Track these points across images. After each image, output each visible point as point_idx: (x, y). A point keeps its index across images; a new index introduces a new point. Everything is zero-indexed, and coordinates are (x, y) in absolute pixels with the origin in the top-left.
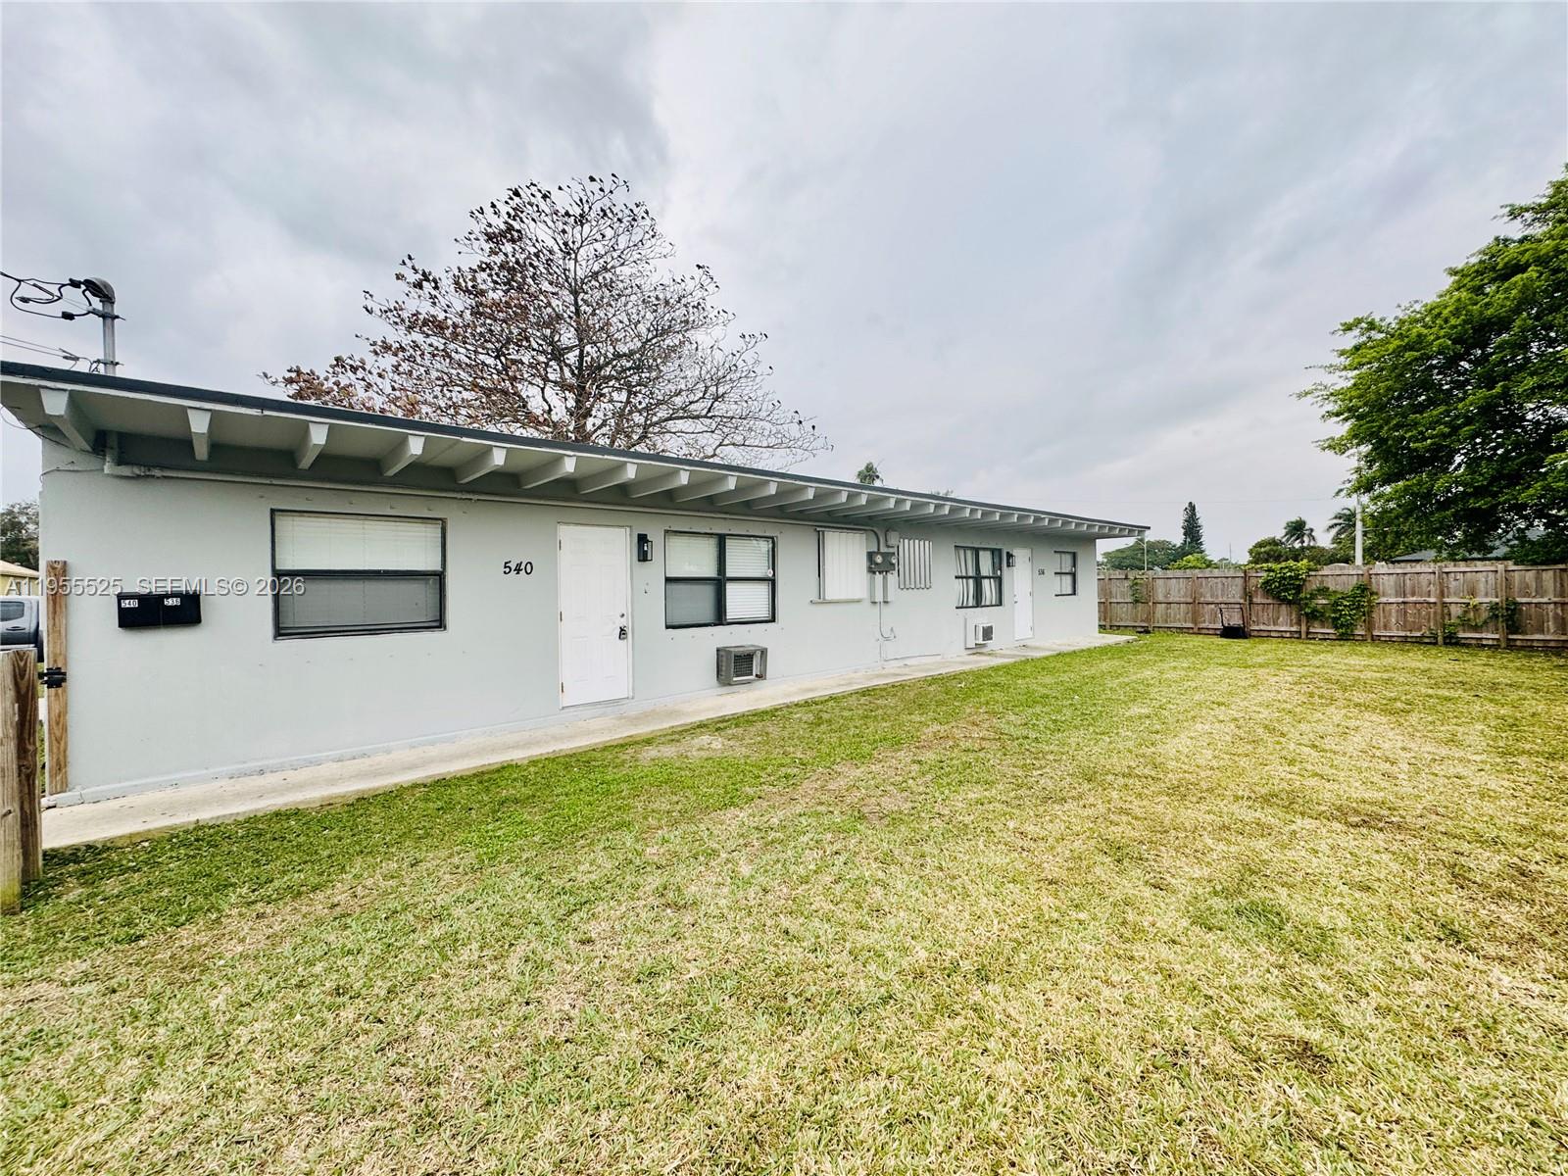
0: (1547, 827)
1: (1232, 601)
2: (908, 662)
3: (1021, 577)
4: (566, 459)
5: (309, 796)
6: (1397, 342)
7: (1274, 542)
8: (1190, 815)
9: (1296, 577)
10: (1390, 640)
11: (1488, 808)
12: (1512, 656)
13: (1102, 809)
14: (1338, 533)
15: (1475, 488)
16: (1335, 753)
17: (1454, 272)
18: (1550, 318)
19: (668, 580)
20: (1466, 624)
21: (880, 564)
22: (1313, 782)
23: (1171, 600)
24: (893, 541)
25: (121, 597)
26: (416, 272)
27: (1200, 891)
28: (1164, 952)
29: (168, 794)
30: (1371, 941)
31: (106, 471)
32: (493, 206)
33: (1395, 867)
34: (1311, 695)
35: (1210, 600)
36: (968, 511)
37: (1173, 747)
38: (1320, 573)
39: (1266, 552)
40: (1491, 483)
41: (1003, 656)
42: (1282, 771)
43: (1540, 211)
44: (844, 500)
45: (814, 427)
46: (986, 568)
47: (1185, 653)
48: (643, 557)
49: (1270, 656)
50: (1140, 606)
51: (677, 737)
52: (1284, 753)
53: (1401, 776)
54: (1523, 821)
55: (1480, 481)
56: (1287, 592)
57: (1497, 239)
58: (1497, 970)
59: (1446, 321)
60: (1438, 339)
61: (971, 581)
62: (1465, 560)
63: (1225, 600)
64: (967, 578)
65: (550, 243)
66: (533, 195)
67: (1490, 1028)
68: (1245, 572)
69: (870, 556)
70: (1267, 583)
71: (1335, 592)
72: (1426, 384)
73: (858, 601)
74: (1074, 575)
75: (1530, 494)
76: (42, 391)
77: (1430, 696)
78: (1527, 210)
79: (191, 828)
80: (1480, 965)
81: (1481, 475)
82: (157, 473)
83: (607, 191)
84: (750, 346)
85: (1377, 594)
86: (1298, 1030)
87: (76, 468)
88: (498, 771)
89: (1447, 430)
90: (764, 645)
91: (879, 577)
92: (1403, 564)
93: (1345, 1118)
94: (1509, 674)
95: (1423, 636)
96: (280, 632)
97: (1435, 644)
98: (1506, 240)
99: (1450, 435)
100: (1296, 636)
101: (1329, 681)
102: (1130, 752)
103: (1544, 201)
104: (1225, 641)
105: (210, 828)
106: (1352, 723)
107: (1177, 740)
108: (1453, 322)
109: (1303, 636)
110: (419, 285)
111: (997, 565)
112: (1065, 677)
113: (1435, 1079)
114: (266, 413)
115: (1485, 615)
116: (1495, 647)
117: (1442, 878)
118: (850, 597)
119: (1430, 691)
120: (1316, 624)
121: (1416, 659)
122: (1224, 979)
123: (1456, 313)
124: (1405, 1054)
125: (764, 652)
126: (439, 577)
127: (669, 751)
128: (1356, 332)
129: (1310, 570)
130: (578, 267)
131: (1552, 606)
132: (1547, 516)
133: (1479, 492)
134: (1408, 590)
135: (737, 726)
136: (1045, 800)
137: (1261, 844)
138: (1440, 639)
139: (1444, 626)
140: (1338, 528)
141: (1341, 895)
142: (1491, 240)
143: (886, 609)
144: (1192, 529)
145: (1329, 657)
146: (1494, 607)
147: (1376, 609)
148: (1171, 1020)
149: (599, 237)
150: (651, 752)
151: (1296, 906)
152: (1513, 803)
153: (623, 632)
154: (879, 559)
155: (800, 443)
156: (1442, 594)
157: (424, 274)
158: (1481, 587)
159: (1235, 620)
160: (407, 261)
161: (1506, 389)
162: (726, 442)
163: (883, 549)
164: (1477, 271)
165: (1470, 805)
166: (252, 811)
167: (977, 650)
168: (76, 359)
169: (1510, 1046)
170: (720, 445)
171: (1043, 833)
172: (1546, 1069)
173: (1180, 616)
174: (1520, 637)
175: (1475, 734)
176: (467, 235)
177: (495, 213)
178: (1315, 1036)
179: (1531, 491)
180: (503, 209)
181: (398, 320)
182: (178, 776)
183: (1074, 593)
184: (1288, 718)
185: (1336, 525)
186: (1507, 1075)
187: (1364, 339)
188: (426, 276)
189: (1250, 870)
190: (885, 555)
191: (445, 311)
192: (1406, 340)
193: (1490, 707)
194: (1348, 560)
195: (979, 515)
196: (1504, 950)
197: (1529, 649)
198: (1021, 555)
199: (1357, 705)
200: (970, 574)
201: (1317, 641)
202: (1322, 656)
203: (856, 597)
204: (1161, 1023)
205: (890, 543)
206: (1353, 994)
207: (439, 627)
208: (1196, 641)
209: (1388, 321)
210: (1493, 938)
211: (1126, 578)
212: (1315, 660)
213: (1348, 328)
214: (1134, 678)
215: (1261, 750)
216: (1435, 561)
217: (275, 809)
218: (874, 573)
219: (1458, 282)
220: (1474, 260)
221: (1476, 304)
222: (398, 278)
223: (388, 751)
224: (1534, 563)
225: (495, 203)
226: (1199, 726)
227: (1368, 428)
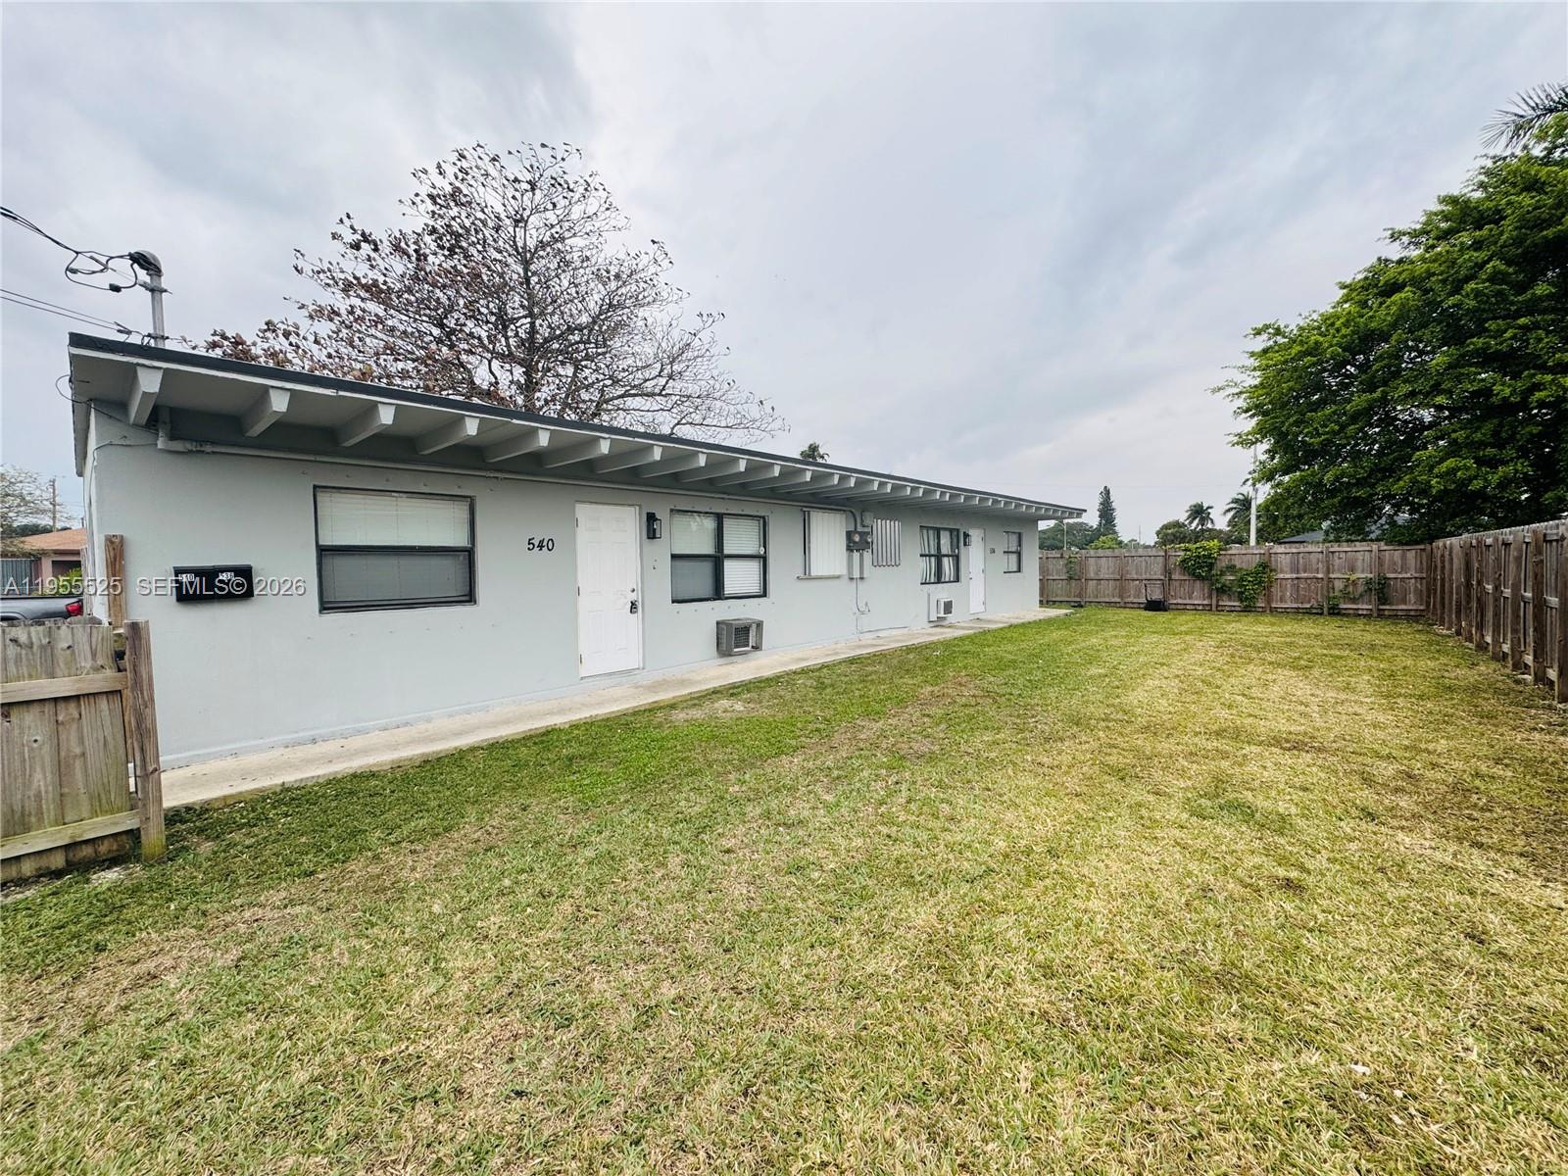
0: (1423, 746)
1: (1154, 577)
2: (881, 634)
3: (974, 556)
4: (602, 441)
5: (381, 759)
6: (1299, 348)
7: (1177, 524)
8: (1165, 746)
9: (1209, 556)
10: (1286, 611)
11: (1380, 734)
12: (1382, 623)
13: (1095, 745)
14: (1234, 517)
15: (1358, 479)
16: (1262, 699)
17: (1343, 287)
18: (1420, 333)
19: (674, 557)
20: (1347, 596)
21: (857, 543)
22: (1250, 720)
23: (1101, 577)
24: (867, 522)
25: (178, 571)
26: (355, 231)
27: (1190, 796)
28: (1177, 833)
29: (230, 763)
30: (1316, 821)
31: (159, 446)
32: (439, 166)
33: (1323, 775)
34: (1233, 656)
35: (1135, 577)
36: (938, 493)
37: (1135, 697)
38: (1230, 552)
39: (1171, 534)
40: (1369, 476)
41: (963, 628)
42: (1224, 713)
43: (1414, 234)
44: (836, 482)
45: (773, 409)
46: (945, 549)
47: (1117, 625)
48: (652, 535)
49: (1190, 625)
50: (1073, 583)
51: (696, 702)
52: (1222, 700)
53: (1314, 715)
54: (1406, 743)
55: (1362, 474)
56: (1201, 569)
57: (1379, 259)
58: (1400, 835)
59: (1338, 330)
60: (1332, 349)
61: (933, 559)
62: (1347, 541)
63: (1148, 577)
64: (930, 556)
65: (499, 209)
66: (480, 158)
67: (1402, 865)
68: (1166, 551)
69: (849, 535)
70: (1183, 561)
71: (1241, 569)
72: (1319, 386)
73: (838, 577)
74: (1019, 554)
75: (1400, 486)
76: (138, 368)
77: (1325, 655)
78: (1404, 235)
79: (278, 790)
80: (1390, 832)
81: (1363, 468)
82: (208, 448)
83: (559, 159)
84: (707, 325)
85: (1275, 570)
86: (1281, 872)
87: (128, 443)
88: (543, 734)
89: (1337, 428)
90: (759, 618)
91: (856, 555)
92: (1294, 545)
93: (1321, 917)
94: (1382, 637)
95: (1312, 607)
96: (326, 606)
97: (1322, 614)
98: (1386, 260)
99: (1339, 432)
100: (1208, 609)
101: (1244, 645)
102: (1102, 702)
103: (1418, 227)
104: (1150, 613)
105: (297, 789)
106: (1270, 677)
107: (1136, 693)
108: (1344, 331)
109: (1214, 608)
110: (356, 246)
111: (955, 545)
112: (1024, 645)
113: (1372, 894)
114: (341, 393)
115: (1361, 589)
116: (1368, 616)
117: (1356, 779)
118: (831, 573)
119: (1325, 652)
120: (1225, 598)
121: (1308, 627)
122: (1224, 847)
123: (1346, 325)
124: (1351, 882)
125: (759, 625)
126: (468, 554)
127: (697, 714)
128: (1265, 336)
129: (1220, 549)
130: (528, 236)
131: (1413, 581)
132: (1411, 504)
133: (1360, 483)
134: (1301, 567)
135: (749, 691)
136: (1047, 740)
137: (1225, 764)
138: (1325, 610)
139: (1329, 599)
140: (1232, 513)
141: (1289, 794)
142: (1374, 260)
143: (862, 586)
144: (1107, 512)
145: (1239, 626)
146: (1369, 582)
147: (1274, 584)
148: (1196, 872)
149: (550, 206)
150: (679, 716)
151: (1260, 802)
152: (1398, 731)
153: (633, 606)
154: (857, 538)
155: (758, 424)
156: (1328, 572)
157: (363, 234)
158: (1359, 564)
159: (1157, 595)
160: (345, 219)
161: (1385, 394)
162: (684, 421)
163: (860, 529)
164: (1362, 287)
165: (1367, 732)
166: (330, 774)
167: (939, 623)
168: (129, 332)
169: (1415, 875)
170: (678, 424)
171: (1056, 763)
172: (1439, 886)
173: (1108, 592)
174: (1388, 607)
175: (1363, 682)
176: (413, 197)
177: (441, 173)
178: (1294, 874)
179: (1401, 483)
180: (450, 170)
181: (331, 282)
182: (238, 745)
183: (1019, 571)
184: (1219, 675)
185: (1232, 509)
186: (1415, 890)
187: (1271, 343)
188: (365, 238)
189: (1220, 781)
190: (863, 535)
191: (385, 275)
192: (1306, 346)
193: (1373, 663)
194: (1242, 541)
195: (947, 498)
196: (1404, 823)
197: (1395, 617)
198: (976, 535)
199: (1270, 663)
200: (932, 552)
201: (1225, 613)
202: (1234, 625)
203: (837, 573)
204: (1190, 874)
205: (865, 523)
206: (1310, 852)
207: (469, 601)
208: (1125, 614)
209: (1290, 328)
210: (1394, 817)
211: (1062, 557)
212: (1229, 628)
213: (1258, 332)
214: (1083, 644)
215: (1204, 699)
216: (1325, 541)
217: (351, 771)
218: (852, 551)
219: (1347, 295)
220: (1360, 276)
221: (1362, 317)
222: (334, 238)
223: (429, 720)
224: (1400, 543)
225: (442, 164)
226: (1150, 682)
227: (1273, 424)
